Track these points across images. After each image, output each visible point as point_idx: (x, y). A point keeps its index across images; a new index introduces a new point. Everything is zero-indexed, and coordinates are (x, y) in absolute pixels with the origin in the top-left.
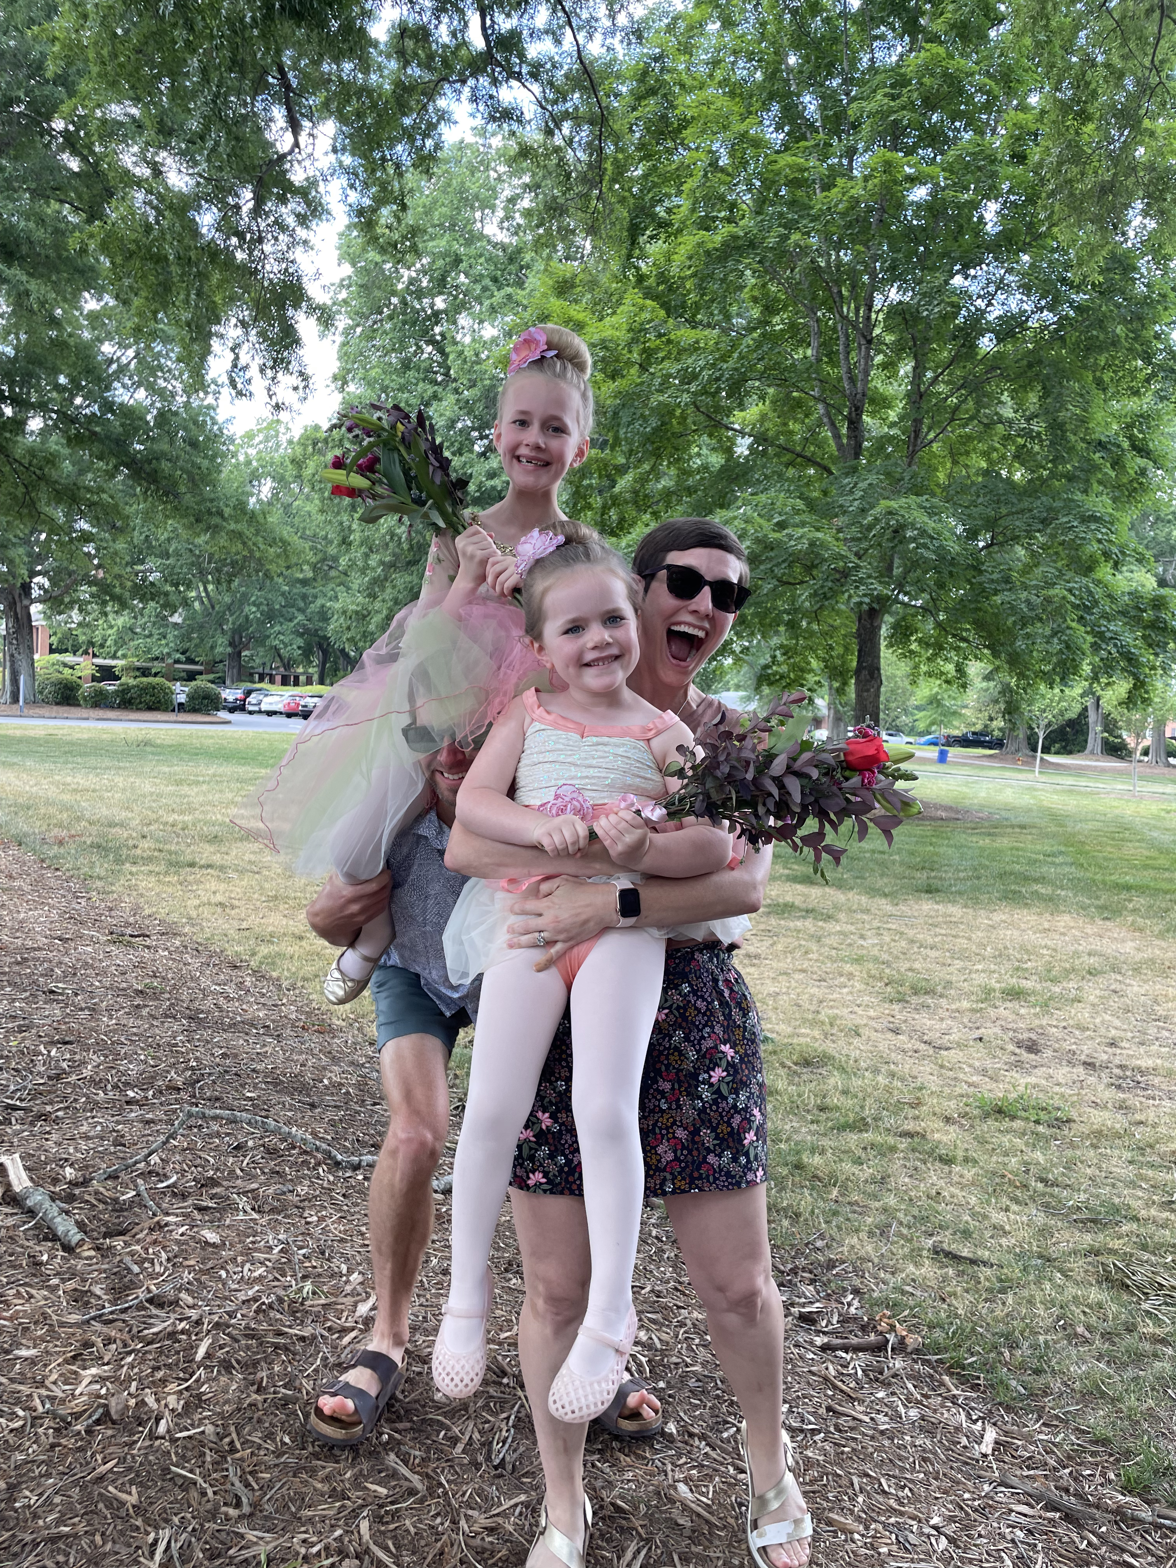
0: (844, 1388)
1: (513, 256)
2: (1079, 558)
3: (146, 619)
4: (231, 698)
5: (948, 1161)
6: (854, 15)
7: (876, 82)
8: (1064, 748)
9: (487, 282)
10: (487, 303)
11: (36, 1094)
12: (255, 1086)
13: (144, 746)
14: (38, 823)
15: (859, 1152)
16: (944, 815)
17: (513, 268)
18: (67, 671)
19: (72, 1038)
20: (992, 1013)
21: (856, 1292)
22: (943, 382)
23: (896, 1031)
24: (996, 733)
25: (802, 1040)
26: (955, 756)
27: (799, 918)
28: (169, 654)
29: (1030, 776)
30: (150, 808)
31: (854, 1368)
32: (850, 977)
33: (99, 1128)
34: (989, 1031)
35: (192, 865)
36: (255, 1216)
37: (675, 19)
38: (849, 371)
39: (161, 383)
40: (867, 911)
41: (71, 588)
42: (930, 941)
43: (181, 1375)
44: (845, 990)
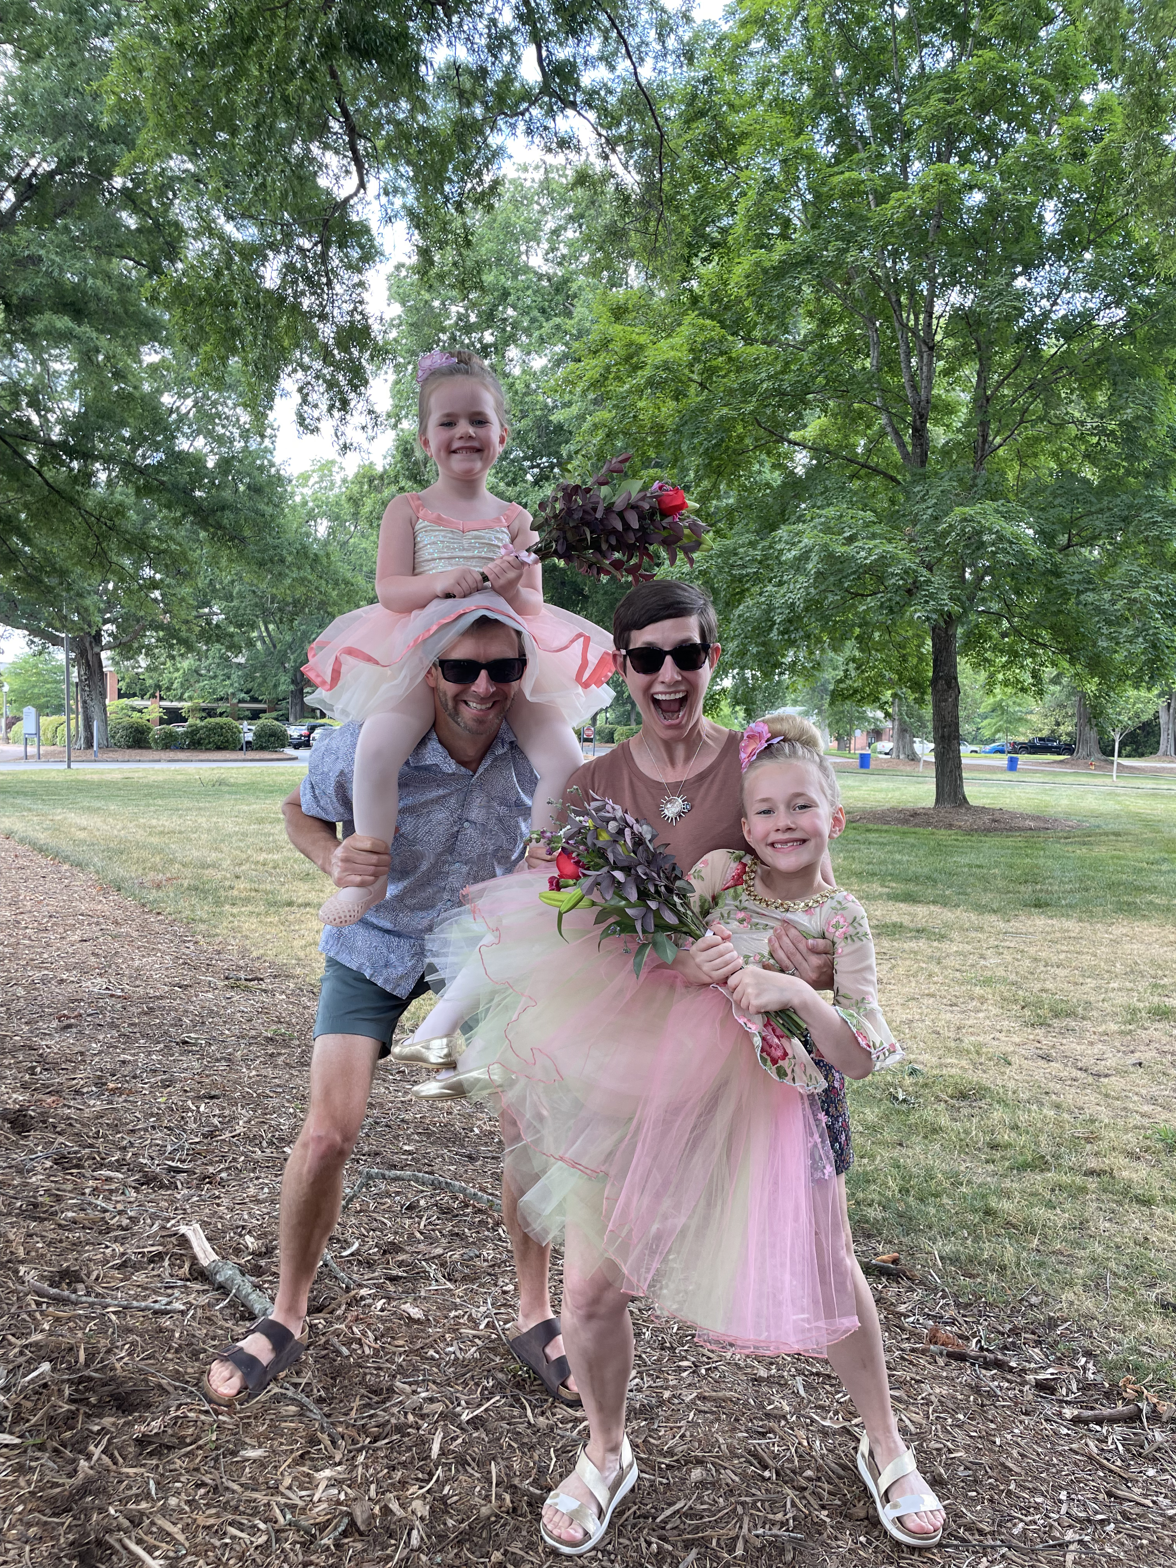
0: (1113, 1467)
1: (561, 286)
2: (1163, 555)
3: (210, 661)
4: (295, 735)
5: (1146, 1202)
6: (901, 23)
7: (928, 89)
8: (1136, 750)
9: (535, 313)
10: (536, 334)
11: (195, 1155)
12: (409, 1140)
13: (219, 788)
14: (134, 868)
15: (1047, 1195)
16: (1032, 824)
17: (560, 298)
18: (136, 715)
19: (217, 1092)
20: (1144, 1035)
21: (1088, 1354)
22: (1008, 385)
23: (1047, 1058)
24: (1063, 738)
25: (953, 1071)
26: (1025, 763)
27: (911, 938)
28: (233, 694)
29: (1108, 781)
30: (238, 848)
31: (1113, 1443)
32: (983, 1000)
33: (266, 1190)
34: (1147, 1055)
35: (290, 904)
36: (449, 1285)
37: (721, 40)
38: (912, 378)
39: (220, 430)
40: (980, 929)
41: (138, 635)
42: (1054, 959)
43: (420, 1476)
44: (981, 1015)
